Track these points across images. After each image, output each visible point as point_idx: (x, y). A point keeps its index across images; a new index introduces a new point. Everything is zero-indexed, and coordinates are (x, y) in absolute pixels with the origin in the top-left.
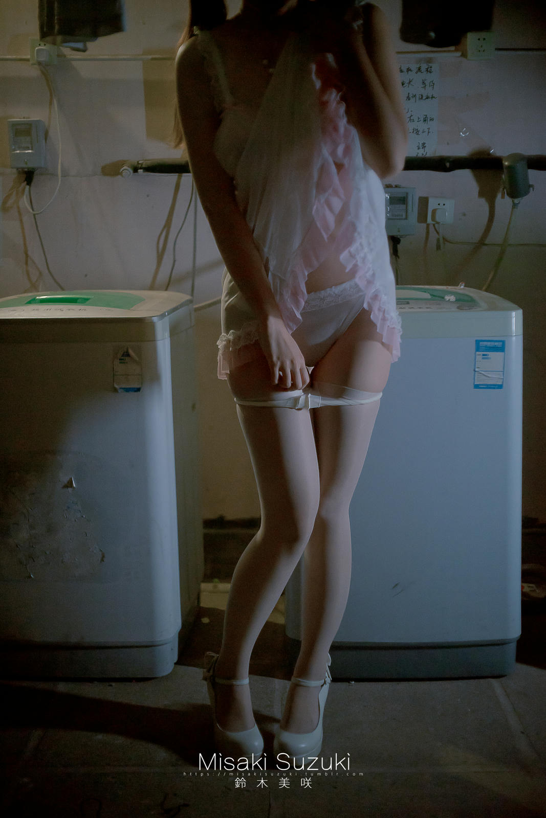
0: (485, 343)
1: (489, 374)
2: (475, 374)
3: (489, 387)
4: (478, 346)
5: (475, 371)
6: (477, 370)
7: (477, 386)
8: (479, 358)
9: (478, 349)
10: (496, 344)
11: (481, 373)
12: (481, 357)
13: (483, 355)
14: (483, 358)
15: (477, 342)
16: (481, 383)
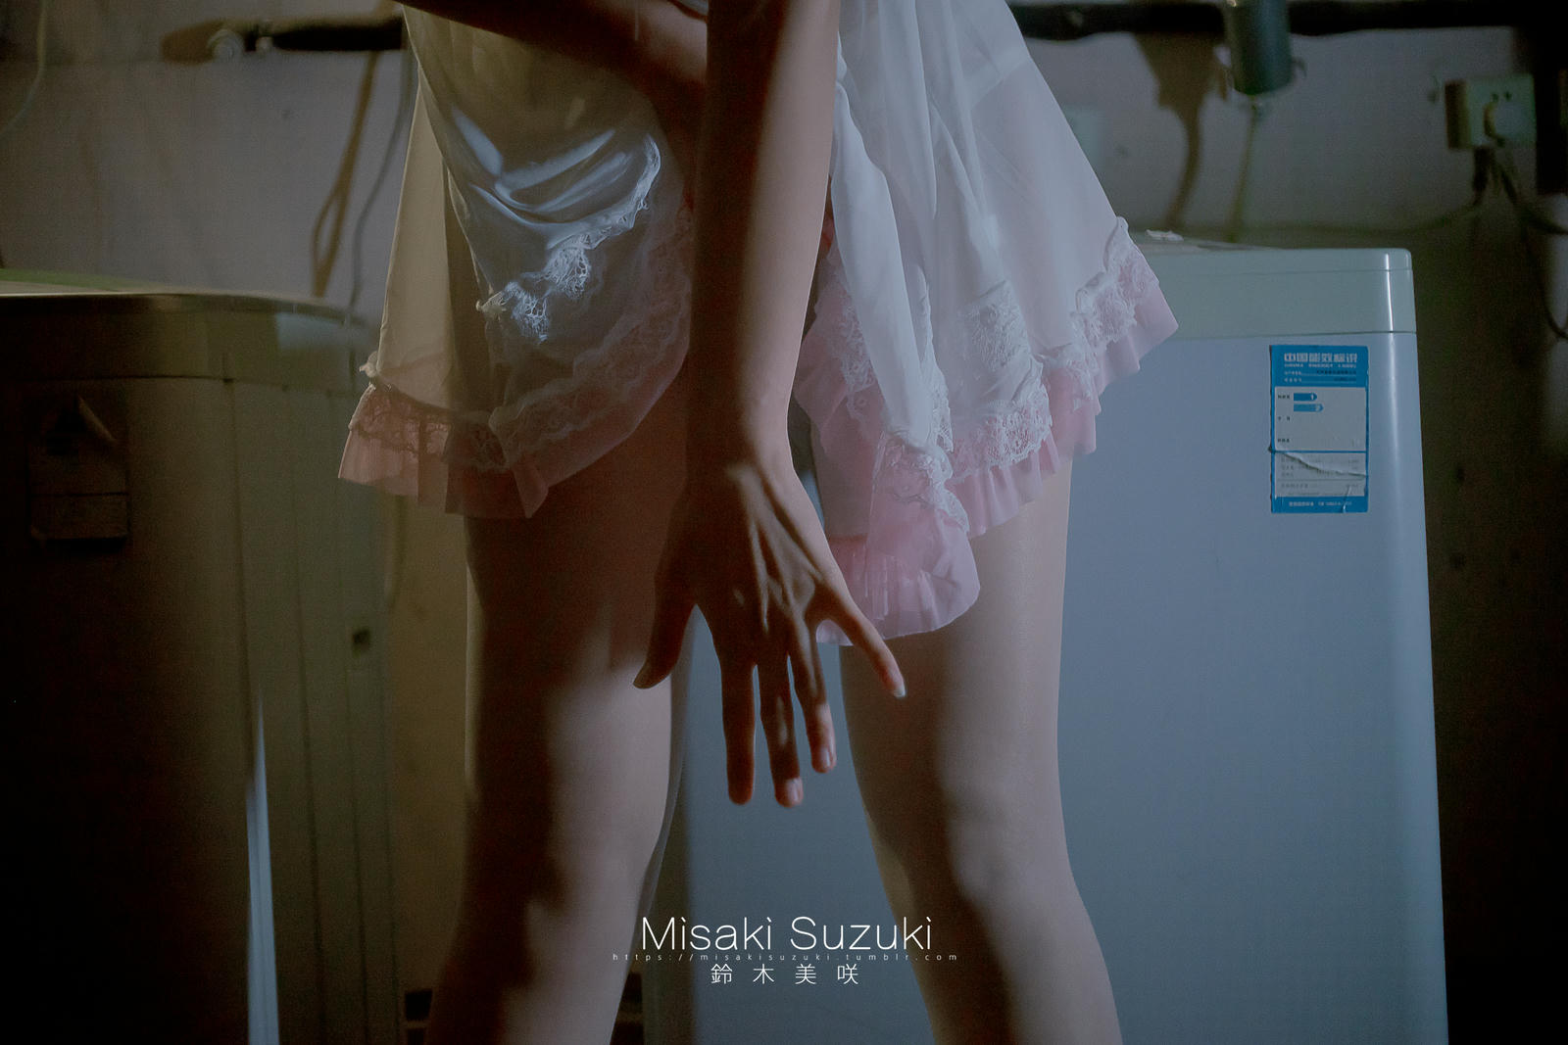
0: (1303, 357)
1: (1318, 461)
2: (1273, 458)
3: (1319, 505)
4: (1281, 367)
5: (1272, 450)
6: (1278, 447)
7: (1280, 505)
8: (1285, 406)
9: (1279, 376)
10: (1338, 358)
11: (1293, 459)
12: (1292, 402)
13: (1298, 397)
14: (1297, 408)
15: (1277, 353)
16: (1296, 493)
